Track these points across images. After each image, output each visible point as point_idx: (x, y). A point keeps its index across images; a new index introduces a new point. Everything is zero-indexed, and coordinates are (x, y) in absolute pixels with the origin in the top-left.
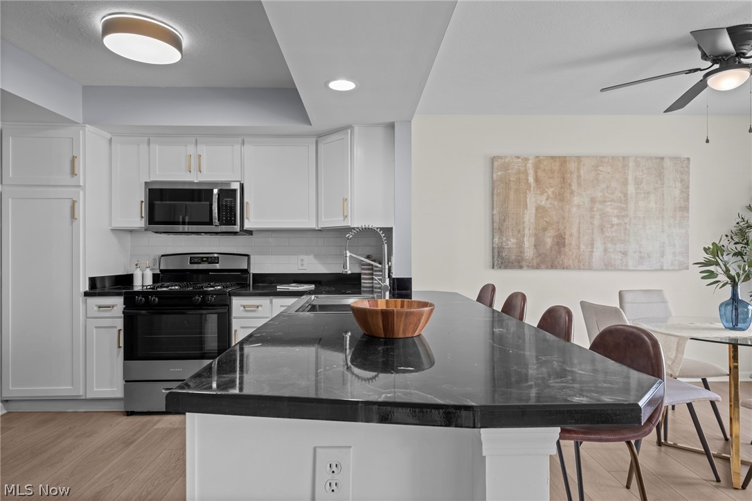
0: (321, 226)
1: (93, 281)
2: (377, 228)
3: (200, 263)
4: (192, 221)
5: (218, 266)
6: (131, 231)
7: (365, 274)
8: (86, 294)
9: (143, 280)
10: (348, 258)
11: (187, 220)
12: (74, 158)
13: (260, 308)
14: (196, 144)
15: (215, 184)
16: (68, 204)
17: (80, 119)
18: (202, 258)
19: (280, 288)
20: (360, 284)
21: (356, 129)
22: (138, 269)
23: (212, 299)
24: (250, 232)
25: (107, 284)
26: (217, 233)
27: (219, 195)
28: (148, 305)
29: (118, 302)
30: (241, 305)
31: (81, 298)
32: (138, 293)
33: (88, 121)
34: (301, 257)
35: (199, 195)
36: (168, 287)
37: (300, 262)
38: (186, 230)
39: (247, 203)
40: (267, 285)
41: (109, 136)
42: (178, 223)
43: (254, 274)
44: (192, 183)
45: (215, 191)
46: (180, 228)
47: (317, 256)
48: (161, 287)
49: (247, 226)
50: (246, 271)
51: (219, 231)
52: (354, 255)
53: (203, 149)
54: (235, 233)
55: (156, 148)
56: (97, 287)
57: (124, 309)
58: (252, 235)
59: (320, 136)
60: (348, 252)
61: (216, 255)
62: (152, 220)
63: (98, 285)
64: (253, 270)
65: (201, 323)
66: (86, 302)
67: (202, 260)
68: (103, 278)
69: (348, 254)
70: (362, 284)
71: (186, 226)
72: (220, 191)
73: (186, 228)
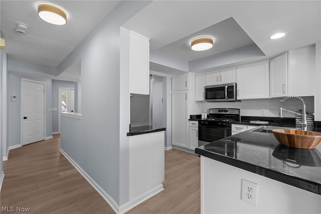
0: (271, 97)
1: (191, 116)
2: (299, 97)
3: (221, 112)
4: (221, 97)
5: (228, 113)
6: (201, 102)
7: (298, 118)
8: (189, 120)
9: (204, 117)
10: (281, 111)
11: (219, 97)
12: (186, 82)
13: (242, 129)
14: (220, 72)
15: (226, 85)
16: (185, 94)
17: (188, 71)
18: (222, 110)
19: (252, 122)
20: (295, 123)
21: (290, 52)
22: (203, 113)
23: (224, 124)
24: (240, 101)
25: (195, 117)
26: (227, 101)
27: (227, 88)
28: (204, 124)
29: (197, 123)
30: (235, 127)
31: (188, 121)
32: (202, 120)
33: (190, 71)
34: (262, 110)
35: (221, 89)
36: (211, 119)
37: (262, 112)
38: (219, 101)
39: (238, 90)
40: (246, 120)
41: (195, 74)
42: (216, 99)
43: (241, 116)
44: (219, 85)
45: (226, 87)
46: (217, 100)
47: (270, 110)
48: (209, 119)
49: (238, 98)
50: (238, 115)
51: (228, 101)
52: (284, 110)
53: (222, 73)
54: (234, 101)
55: (208, 75)
56: (192, 118)
57: (199, 125)
58: (241, 101)
59: (271, 59)
60: (281, 108)
61: (227, 109)
62: (207, 98)
63: (193, 117)
64: (241, 115)
65: (223, 132)
66: (189, 122)
67: (222, 111)
68: (194, 115)
69: (281, 109)
70: (296, 123)
71: (219, 99)
72: (228, 87)
73: (219, 100)
